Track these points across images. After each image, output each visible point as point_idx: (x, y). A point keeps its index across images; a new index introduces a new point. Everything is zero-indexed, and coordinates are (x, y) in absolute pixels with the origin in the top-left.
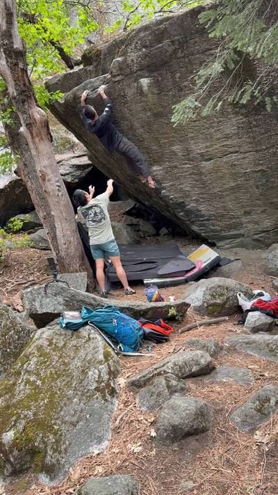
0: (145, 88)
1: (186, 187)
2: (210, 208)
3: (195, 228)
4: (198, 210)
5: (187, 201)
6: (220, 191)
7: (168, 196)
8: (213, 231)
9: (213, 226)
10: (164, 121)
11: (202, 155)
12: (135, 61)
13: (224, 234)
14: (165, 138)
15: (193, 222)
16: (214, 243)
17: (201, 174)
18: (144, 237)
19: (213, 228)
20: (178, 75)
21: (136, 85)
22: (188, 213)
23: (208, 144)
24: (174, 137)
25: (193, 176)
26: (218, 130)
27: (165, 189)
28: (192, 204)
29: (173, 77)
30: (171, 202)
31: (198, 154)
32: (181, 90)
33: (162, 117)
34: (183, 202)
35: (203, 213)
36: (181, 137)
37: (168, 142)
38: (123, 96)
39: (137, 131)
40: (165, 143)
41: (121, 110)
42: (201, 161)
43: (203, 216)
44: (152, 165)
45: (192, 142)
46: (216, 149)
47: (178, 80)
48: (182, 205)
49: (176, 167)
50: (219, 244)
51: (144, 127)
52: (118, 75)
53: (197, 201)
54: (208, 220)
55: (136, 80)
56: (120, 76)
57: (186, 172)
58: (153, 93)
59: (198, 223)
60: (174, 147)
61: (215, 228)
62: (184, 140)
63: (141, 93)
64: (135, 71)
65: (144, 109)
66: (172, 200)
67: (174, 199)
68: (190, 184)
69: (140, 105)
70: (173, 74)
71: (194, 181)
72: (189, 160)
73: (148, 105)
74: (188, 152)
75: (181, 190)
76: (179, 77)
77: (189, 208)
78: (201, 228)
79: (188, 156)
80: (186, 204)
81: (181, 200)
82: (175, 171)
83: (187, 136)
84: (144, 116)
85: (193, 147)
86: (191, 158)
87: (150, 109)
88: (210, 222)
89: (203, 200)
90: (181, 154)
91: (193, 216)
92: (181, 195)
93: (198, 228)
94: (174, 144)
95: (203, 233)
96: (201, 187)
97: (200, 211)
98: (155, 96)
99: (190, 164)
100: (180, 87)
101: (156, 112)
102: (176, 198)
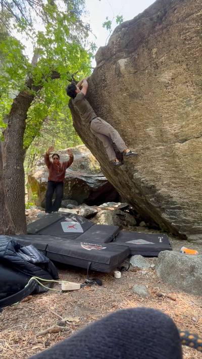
0: (123, 68)
1: (159, 168)
2: (183, 195)
3: (165, 216)
4: (169, 196)
5: (158, 185)
6: (195, 176)
7: (139, 179)
8: (184, 221)
9: (186, 215)
10: (138, 101)
11: (176, 136)
12: (115, 42)
13: (196, 226)
14: (140, 120)
15: (163, 210)
16: (185, 235)
17: (174, 156)
18: (127, 225)
19: (185, 218)
20: (155, 50)
21: (114, 66)
22: (159, 198)
23: (184, 123)
24: (148, 119)
25: (166, 158)
26: (196, 108)
27: (137, 171)
28: (163, 189)
29: (150, 54)
30: (142, 185)
31: (172, 134)
32: (157, 67)
33: (137, 98)
34: (154, 186)
35: (174, 200)
36: (155, 118)
37: (142, 125)
38: (104, 80)
39: (115, 114)
40: (139, 126)
41: (101, 94)
42: (175, 143)
43: (173, 203)
45: (167, 122)
46: (193, 128)
47: (154, 56)
48: (152, 189)
50: (191, 237)
51: (120, 109)
52: (101, 61)
53: (169, 185)
54: (179, 208)
55: (115, 62)
56: (103, 62)
57: (159, 153)
58: (129, 73)
59: (168, 210)
60: (147, 129)
61: (187, 219)
62: (158, 121)
63: (119, 74)
64: (114, 53)
65: (121, 89)
66: (143, 183)
67: (144, 182)
68: (162, 166)
69: (118, 86)
70: (150, 50)
71: (167, 163)
72: (163, 141)
73: (125, 85)
74: (162, 133)
75: (153, 173)
76: (156, 53)
77: (159, 193)
78: (172, 217)
79: (162, 137)
80: (157, 188)
81: (152, 184)
82: (148, 153)
83: (161, 116)
84: (121, 97)
85: (168, 128)
86: (165, 140)
87: (127, 89)
88: (182, 211)
89: (175, 186)
90: (155, 135)
91: (163, 202)
92: (152, 178)
93: (168, 216)
94: (148, 126)
95: (174, 222)
96: (174, 170)
97: (172, 198)
98: (131, 75)
99: (163, 146)
100: (156, 64)
101: (131, 92)
102: (147, 181)
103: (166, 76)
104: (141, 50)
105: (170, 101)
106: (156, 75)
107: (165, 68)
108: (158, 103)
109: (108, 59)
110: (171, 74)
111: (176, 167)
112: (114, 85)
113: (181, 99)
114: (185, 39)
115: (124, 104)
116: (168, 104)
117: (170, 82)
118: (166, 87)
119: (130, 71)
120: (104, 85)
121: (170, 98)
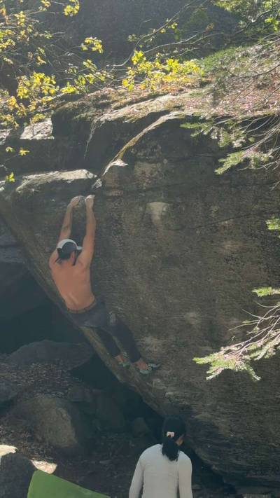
0: (156, 218)
2: (235, 427)
4: (213, 425)
5: (196, 406)
6: (257, 402)
7: (163, 391)
8: (234, 466)
9: (236, 458)
10: (177, 269)
12: (148, 174)
13: (251, 475)
15: (200, 444)
16: (233, 487)
19: (235, 461)
20: (214, 208)
21: (141, 209)
22: (195, 426)
27: (161, 378)
28: (204, 414)
29: (207, 211)
30: (167, 401)
32: (215, 230)
33: (176, 264)
34: (189, 407)
35: (221, 432)
37: (179, 304)
38: (116, 221)
40: (173, 305)
43: (219, 437)
44: (145, 334)
45: (222, 312)
47: (213, 215)
48: (185, 410)
51: (142, 273)
52: (115, 188)
53: (214, 409)
54: (228, 446)
55: (144, 203)
56: (118, 191)
58: (168, 227)
59: (209, 446)
60: (187, 314)
61: (239, 463)
63: (148, 223)
64: (145, 188)
65: (149, 247)
66: (169, 398)
67: (172, 398)
70: (208, 205)
73: (156, 243)
74: (212, 326)
76: (217, 212)
77: (197, 419)
78: (214, 457)
79: (211, 332)
80: (194, 410)
81: (186, 403)
84: (146, 258)
85: (222, 320)
86: (215, 338)
87: (159, 249)
88: (232, 450)
90: (199, 327)
91: (202, 433)
92: (187, 395)
93: (208, 456)
94: (189, 309)
95: (216, 466)
97: (217, 428)
98: (170, 231)
100: (215, 227)
101: (167, 255)
102: (177, 397)
106: (212, 242)
107: (229, 236)
110: (237, 246)
111: (229, 385)
115: (150, 269)
116: (227, 285)
117: (234, 256)
118: (228, 260)
119: (169, 226)
120: (115, 228)
121: (232, 278)
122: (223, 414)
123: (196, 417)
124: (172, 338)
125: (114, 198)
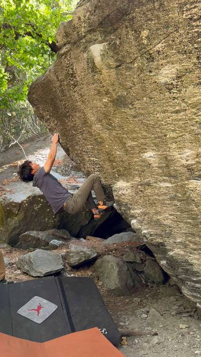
0: (98, 60)
1: (167, 217)
3: (186, 291)
4: (186, 261)
5: (169, 242)
7: (139, 230)
10: (127, 110)
11: (189, 168)
12: (82, 18)
14: (133, 139)
15: (182, 281)
17: (188, 200)
20: (145, 33)
21: (85, 55)
22: (173, 263)
24: (145, 138)
25: (176, 202)
27: (136, 218)
28: (177, 251)
29: (138, 38)
31: (183, 166)
32: (151, 59)
33: (125, 105)
34: (162, 244)
36: (156, 138)
37: (137, 146)
38: (72, 74)
39: (94, 128)
40: (133, 148)
41: (71, 97)
42: (188, 179)
44: (117, 179)
45: (174, 146)
47: (145, 42)
49: (149, 184)
51: (100, 121)
52: (64, 44)
55: (86, 49)
56: (67, 46)
57: (165, 194)
58: (109, 67)
59: (189, 283)
60: (146, 154)
62: (160, 143)
63: (93, 68)
64: (83, 34)
65: (99, 92)
66: (145, 236)
67: (148, 236)
68: (171, 215)
69: (93, 86)
70: (137, 32)
71: (178, 211)
72: (170, 176)
73: (104, 86)
74: (167, 162)
75: (158, 223)
76: (148, 37)
77: (172, 256)
78: (195, 294)
79: (168, 168)
80: (168, 247)
81: (159, 240)
82: (149, 191)
83: (165, 136)
84: (99, 104)
85: (176, 154)
86: (173, 173)
87: (107, 93)
89: (195, 247)
90: (157, 165)
91: (180, 270)
92: (159, 232)
93: (190, 293)
94: (146, 149)
95: (199, 303)
96: (190, 223)
97: (192, 265)
98: (112, 70)
99: (170, 182)
100: (150, 54)
101: (115, 97)
102: (151, 235)
103: (166, 74)
104: (124, 32)
105: (177, 112)
106: (150, 72)
107: (165, 61)
108: (158, 115)
109: (75, 43)
110: (174, 70)
111: (193, 219)
112: (88, 84)
113: (194, 110)
114: (191, 19)
115: (106, 116)
116: (174, 116)
117: (174, 83)
118: (170, 89)
119: (110, 64)
120: (72, 83)
121: (177, 108)
122: (195, 250)
123: (171, 253)
124: (137, 179)
125: (65, 54)
